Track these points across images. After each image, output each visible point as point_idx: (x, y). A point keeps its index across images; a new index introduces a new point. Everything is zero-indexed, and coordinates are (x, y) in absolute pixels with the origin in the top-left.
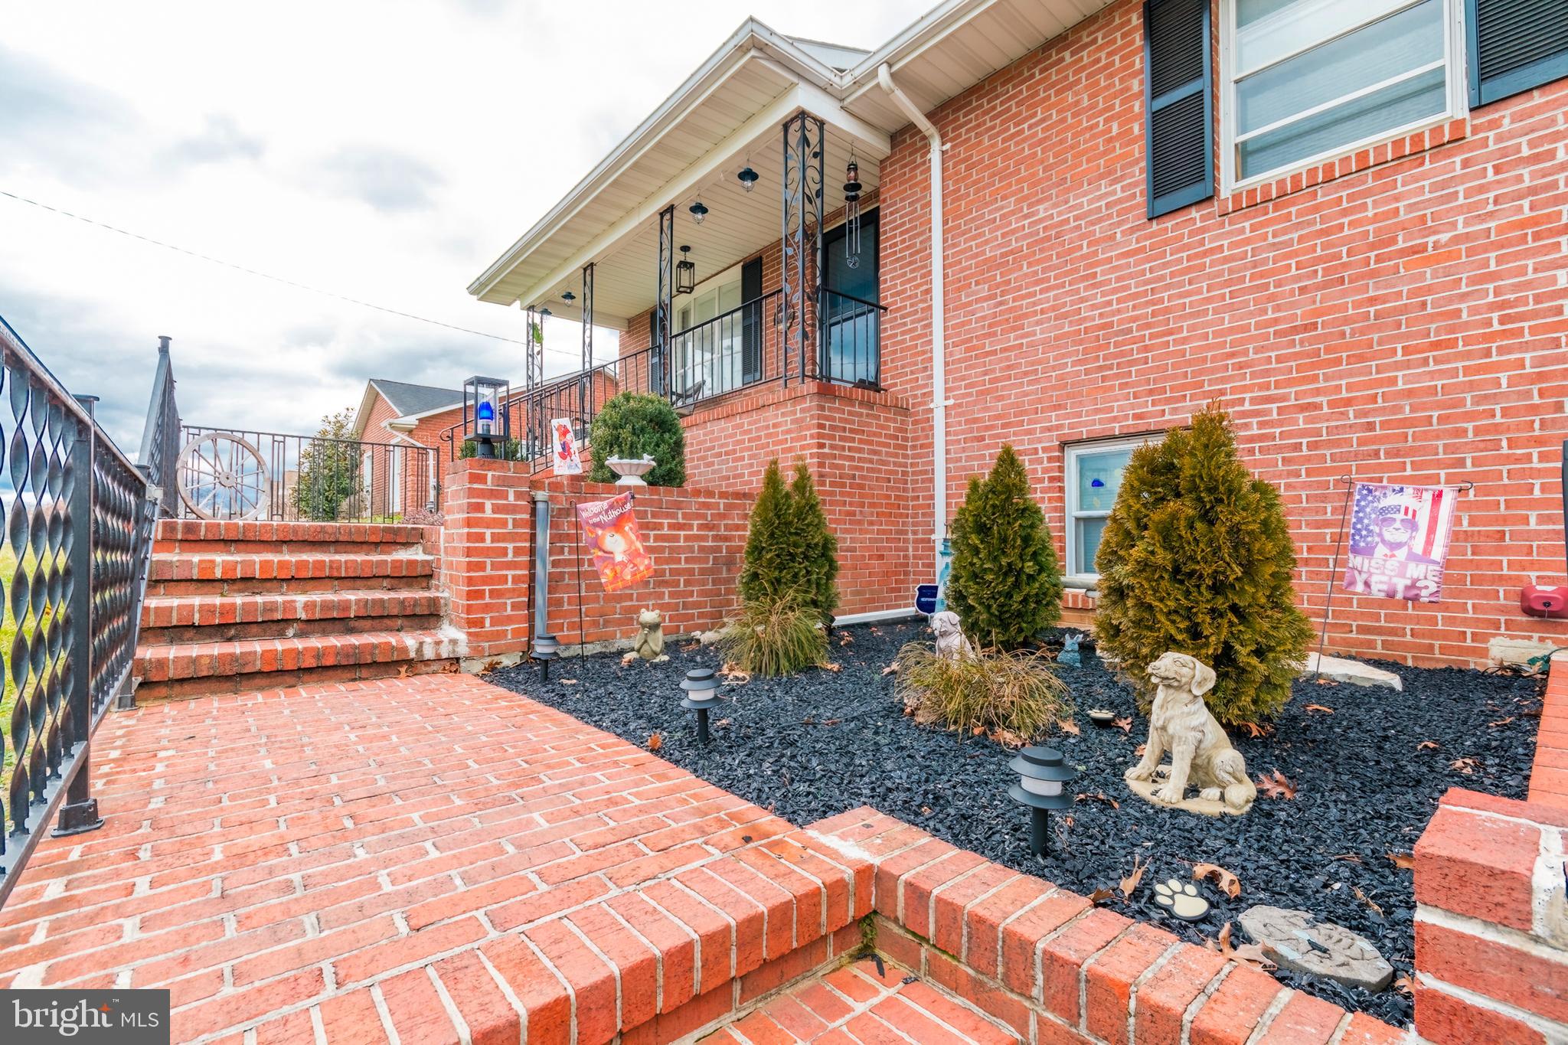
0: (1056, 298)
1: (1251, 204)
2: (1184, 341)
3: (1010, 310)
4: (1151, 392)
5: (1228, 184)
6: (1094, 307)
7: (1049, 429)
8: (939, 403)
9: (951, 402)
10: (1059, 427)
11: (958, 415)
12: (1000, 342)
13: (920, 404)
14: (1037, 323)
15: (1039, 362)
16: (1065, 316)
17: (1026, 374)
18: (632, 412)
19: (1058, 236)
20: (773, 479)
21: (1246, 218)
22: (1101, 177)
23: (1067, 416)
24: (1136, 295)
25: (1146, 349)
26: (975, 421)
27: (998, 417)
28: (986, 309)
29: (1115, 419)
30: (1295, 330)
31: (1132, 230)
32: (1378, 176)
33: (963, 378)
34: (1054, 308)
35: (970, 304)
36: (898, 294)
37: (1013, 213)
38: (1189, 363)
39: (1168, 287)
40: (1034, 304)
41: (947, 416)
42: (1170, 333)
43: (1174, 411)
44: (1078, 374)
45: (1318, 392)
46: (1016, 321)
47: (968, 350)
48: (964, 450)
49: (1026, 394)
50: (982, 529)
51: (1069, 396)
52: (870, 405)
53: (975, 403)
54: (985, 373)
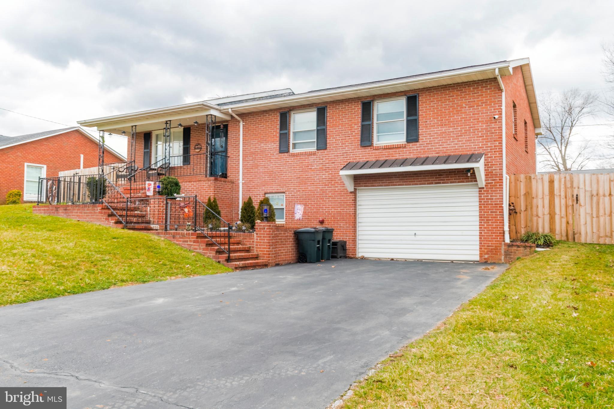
0: (264, 163)
1: (294, 155)
2: (284, 177)
3: (256, 164)
4: (279, 185)
5: (292, 150)
6: (271, 167)
7: (262, 190)
8: (241, 181)
9: (243, 182)
10: (264, 190)
11: (245, 185)
12: (254, 170)
13: (237, 181)
14: (261, 168)
15: (261, 176)
16: (266, 167)
17: (259, 178)
18: (170, 182)
19: (265, 151)
20: (209, 199)
21: (293, 157)
22: (272, 142)
23: (266, 188)
24: (277, 167)
25: (278, 177)
26: (249, 187)
27: (253, 186)
28: (251, 162)
29: (273, 190)
30: (298, 178)
31: (277, 154)
32: (308, 156)
33: (246, 177)
34: (264, 166)
35: (248, 160)
36: (232, 154)
37: (257, 143)
38: (285, 181)
39: (282, 166)
40: (260, 164)
41: (243, 185)
42: (282, 175)
43: (282, 189)
44: (267, 180)
45: (300, 189)
46: (257, 166)
47: (247, 171)
48: (246, 193)
49: (258, 182)
50: (245, 210)
51: (266, 184)
52: (225, 182)
53: (248, 183)
54: (251, 176)
